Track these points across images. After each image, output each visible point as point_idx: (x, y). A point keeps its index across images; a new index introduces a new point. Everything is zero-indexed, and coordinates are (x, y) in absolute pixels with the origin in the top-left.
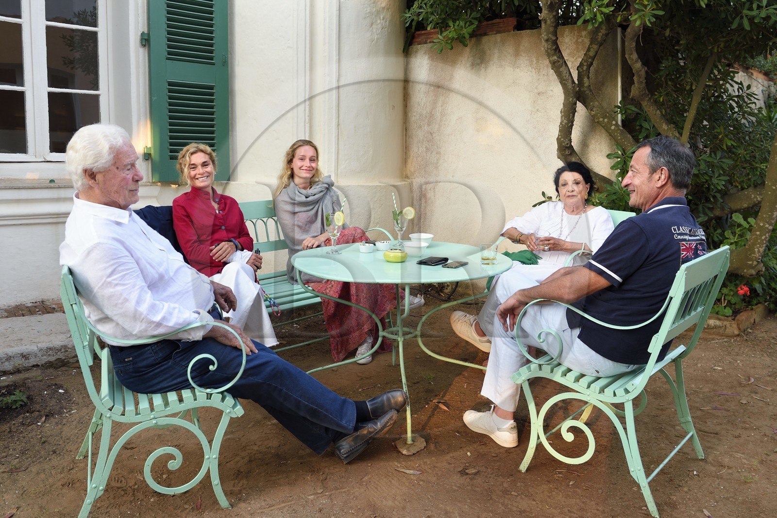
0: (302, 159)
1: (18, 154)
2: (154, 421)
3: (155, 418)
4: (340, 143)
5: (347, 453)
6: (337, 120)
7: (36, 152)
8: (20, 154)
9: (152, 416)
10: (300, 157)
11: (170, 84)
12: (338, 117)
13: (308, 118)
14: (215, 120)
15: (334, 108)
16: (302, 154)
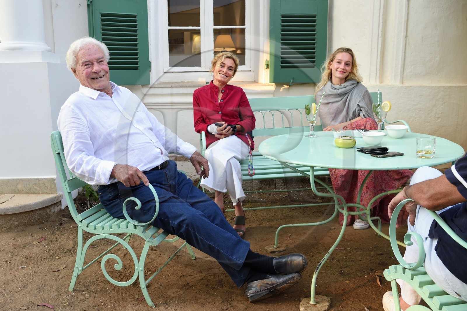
0: (339, 63)
1: (196, 67)
2: (104, 236)
3: (104, 234)
4: (407, 51)
5: (253, 293)
6: (405, 33)
7: (205, 66)
8: (197, 67)
9: (103, 232)
10: (338, 60)
11: (283, 16)
12: (407, 30)
13: (381, 33)
14: (316, 39)
15: (403, 23)
16: (340, 59)
